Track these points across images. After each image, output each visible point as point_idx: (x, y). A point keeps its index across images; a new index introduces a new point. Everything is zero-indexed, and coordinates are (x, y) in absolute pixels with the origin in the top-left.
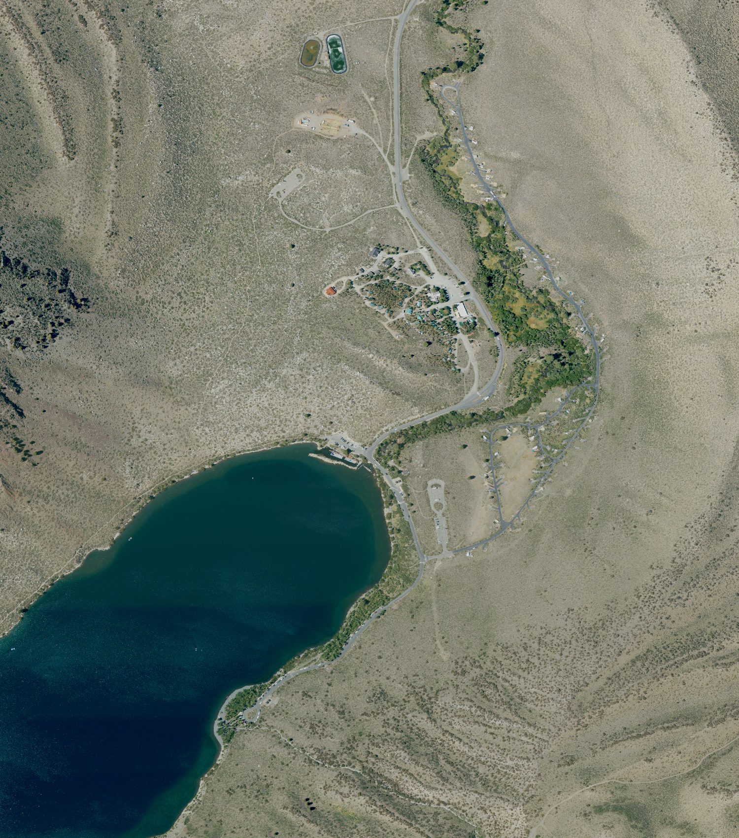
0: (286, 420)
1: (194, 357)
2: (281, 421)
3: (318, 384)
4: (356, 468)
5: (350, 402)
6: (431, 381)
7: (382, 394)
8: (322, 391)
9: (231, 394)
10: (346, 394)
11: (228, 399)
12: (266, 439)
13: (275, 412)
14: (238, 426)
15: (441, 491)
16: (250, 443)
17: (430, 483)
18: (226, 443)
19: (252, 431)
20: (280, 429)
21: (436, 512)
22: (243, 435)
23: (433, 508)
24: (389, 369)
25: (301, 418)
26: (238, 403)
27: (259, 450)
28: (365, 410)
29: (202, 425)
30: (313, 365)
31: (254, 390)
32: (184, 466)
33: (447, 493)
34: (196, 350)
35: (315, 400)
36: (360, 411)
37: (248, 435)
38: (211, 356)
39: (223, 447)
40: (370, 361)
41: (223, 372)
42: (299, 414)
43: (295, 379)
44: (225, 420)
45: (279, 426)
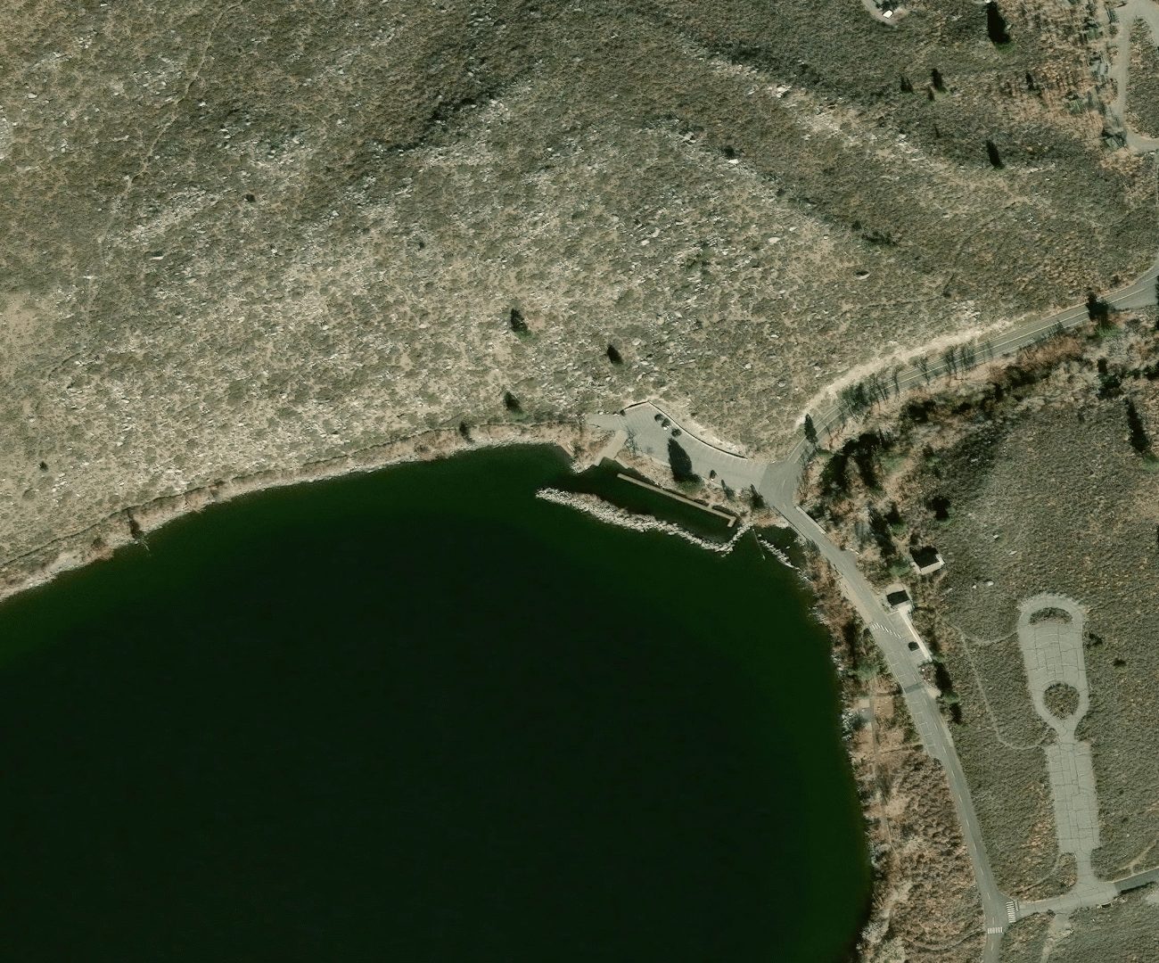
0: (438, 348)
1: (61, 95)
2: (416, 356)
3: (569, 203)
4: (727, 548)
5: (696, 277)
6: (1022, 191)
7: (827, 244)
8: (584, 232)
9: (215, 242)
10: (679, 246)
11: (204, 267)
12: (358, 428)
13: (394, 317)
14: (241, 376)
15: (1073, 638)
16: (294, 446)
17: (1028, 607)
18: (192, 444)
19: (301, 396)
20: (415, 385)
21: (1053, 722)
22: (265, 409)
23: (1041, 710)
24: (852, 141)
25: (501, 343)
26: (246, 281)
27: (332, 473)
28: (758, 310)
29: (92, 369)
30: (548, 127)
31: (310, 230)
32: (24, 538)
33: (1093, 641)
34: (71, 63)
35: (556, 269)
36: (736, 312)
37: (285, 413)
38: (129, 87)
39: (179, 461)
40: (775, 108)
41: (184, 154)
42: (491, 325)
43: (478, 183)
44: (190, 349)
45: (410, 374)
